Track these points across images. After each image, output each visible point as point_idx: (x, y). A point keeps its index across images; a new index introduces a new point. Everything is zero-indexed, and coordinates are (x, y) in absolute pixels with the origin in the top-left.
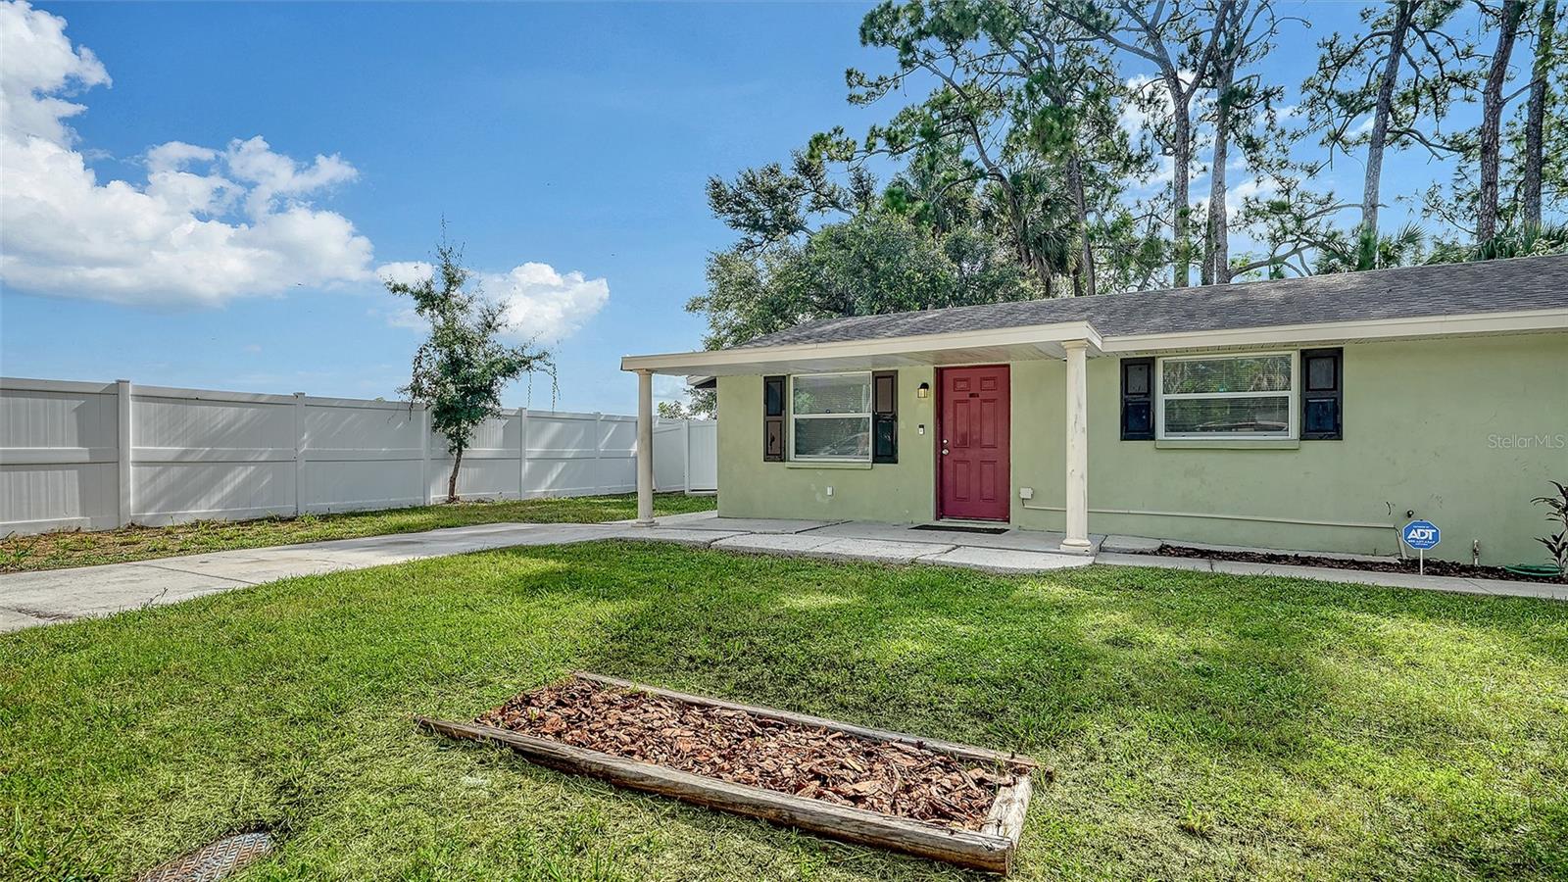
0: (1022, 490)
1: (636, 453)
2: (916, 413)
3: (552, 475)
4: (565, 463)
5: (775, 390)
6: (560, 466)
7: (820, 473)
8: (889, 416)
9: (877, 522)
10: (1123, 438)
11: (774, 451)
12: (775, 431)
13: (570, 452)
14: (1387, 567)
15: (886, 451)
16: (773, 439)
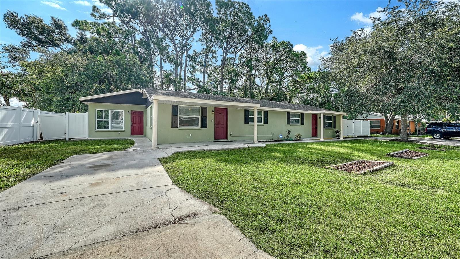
0: (231, 133)
1: (33, 125)
2: (211, 117)
3: (2, 135)
4: (8, 129)
5: (175, 109)
6: (5, 131)
7: (188, 130)
8: (205, 117)
9: (202, 142)
10: (245, 123)
11: (174, 125)
12: (175, 119)
13: (10, 124)
14: (273, 141)
15: (204, 125)
16: (175, 122)
